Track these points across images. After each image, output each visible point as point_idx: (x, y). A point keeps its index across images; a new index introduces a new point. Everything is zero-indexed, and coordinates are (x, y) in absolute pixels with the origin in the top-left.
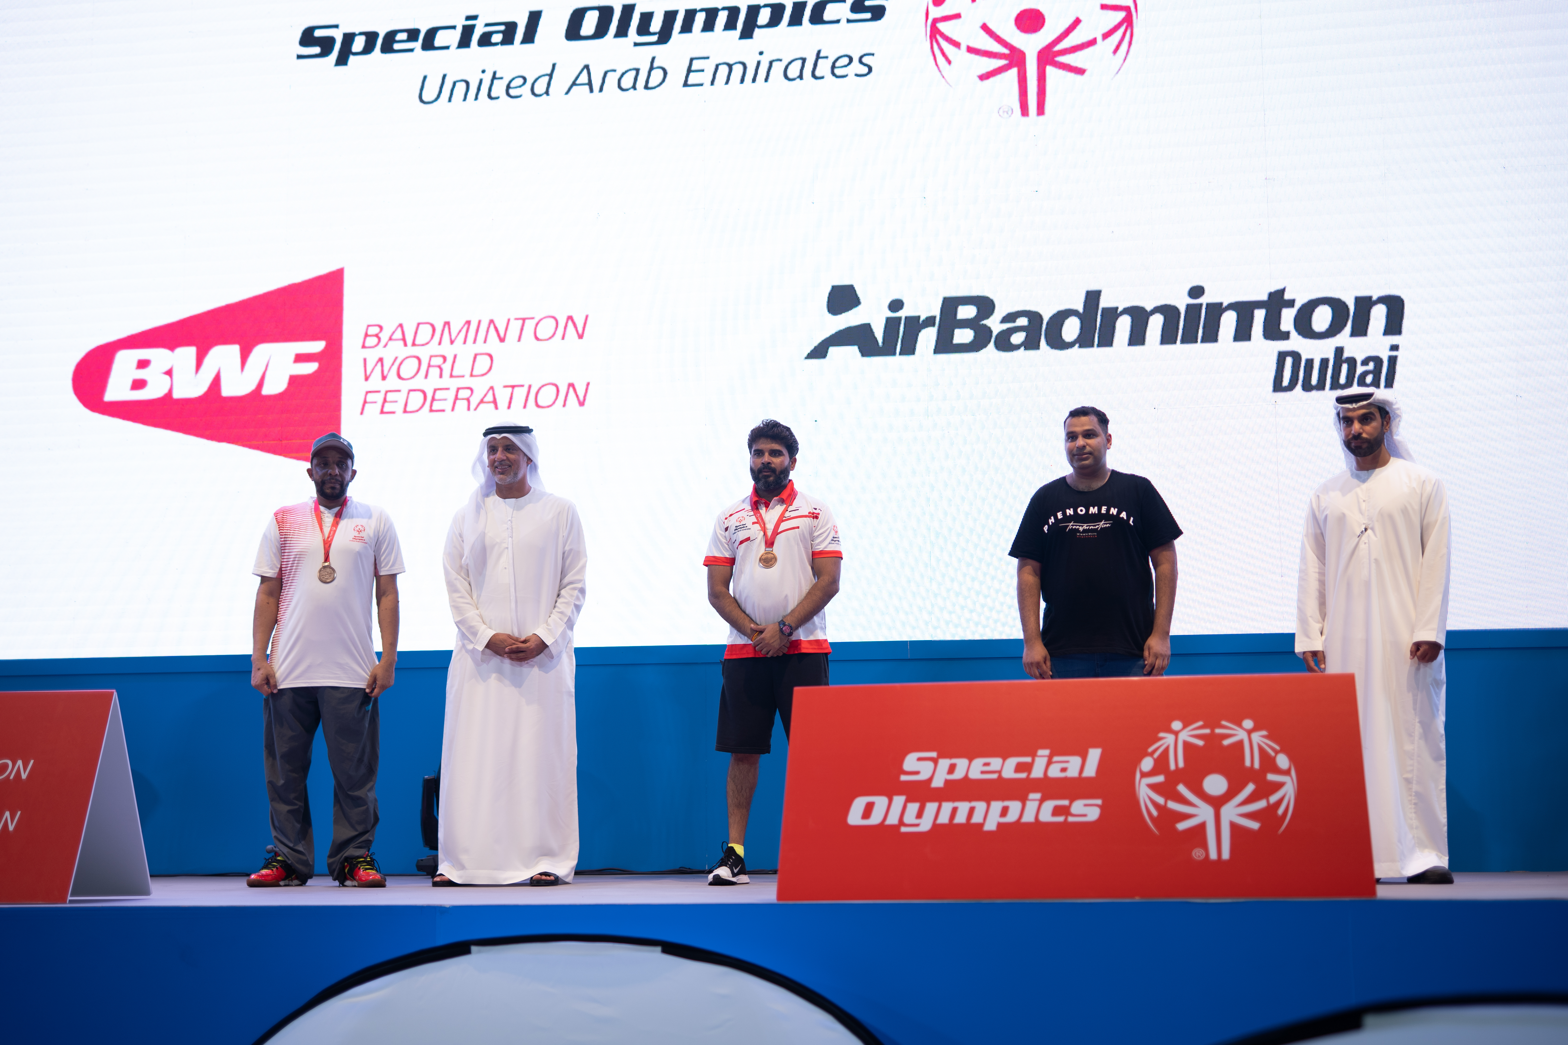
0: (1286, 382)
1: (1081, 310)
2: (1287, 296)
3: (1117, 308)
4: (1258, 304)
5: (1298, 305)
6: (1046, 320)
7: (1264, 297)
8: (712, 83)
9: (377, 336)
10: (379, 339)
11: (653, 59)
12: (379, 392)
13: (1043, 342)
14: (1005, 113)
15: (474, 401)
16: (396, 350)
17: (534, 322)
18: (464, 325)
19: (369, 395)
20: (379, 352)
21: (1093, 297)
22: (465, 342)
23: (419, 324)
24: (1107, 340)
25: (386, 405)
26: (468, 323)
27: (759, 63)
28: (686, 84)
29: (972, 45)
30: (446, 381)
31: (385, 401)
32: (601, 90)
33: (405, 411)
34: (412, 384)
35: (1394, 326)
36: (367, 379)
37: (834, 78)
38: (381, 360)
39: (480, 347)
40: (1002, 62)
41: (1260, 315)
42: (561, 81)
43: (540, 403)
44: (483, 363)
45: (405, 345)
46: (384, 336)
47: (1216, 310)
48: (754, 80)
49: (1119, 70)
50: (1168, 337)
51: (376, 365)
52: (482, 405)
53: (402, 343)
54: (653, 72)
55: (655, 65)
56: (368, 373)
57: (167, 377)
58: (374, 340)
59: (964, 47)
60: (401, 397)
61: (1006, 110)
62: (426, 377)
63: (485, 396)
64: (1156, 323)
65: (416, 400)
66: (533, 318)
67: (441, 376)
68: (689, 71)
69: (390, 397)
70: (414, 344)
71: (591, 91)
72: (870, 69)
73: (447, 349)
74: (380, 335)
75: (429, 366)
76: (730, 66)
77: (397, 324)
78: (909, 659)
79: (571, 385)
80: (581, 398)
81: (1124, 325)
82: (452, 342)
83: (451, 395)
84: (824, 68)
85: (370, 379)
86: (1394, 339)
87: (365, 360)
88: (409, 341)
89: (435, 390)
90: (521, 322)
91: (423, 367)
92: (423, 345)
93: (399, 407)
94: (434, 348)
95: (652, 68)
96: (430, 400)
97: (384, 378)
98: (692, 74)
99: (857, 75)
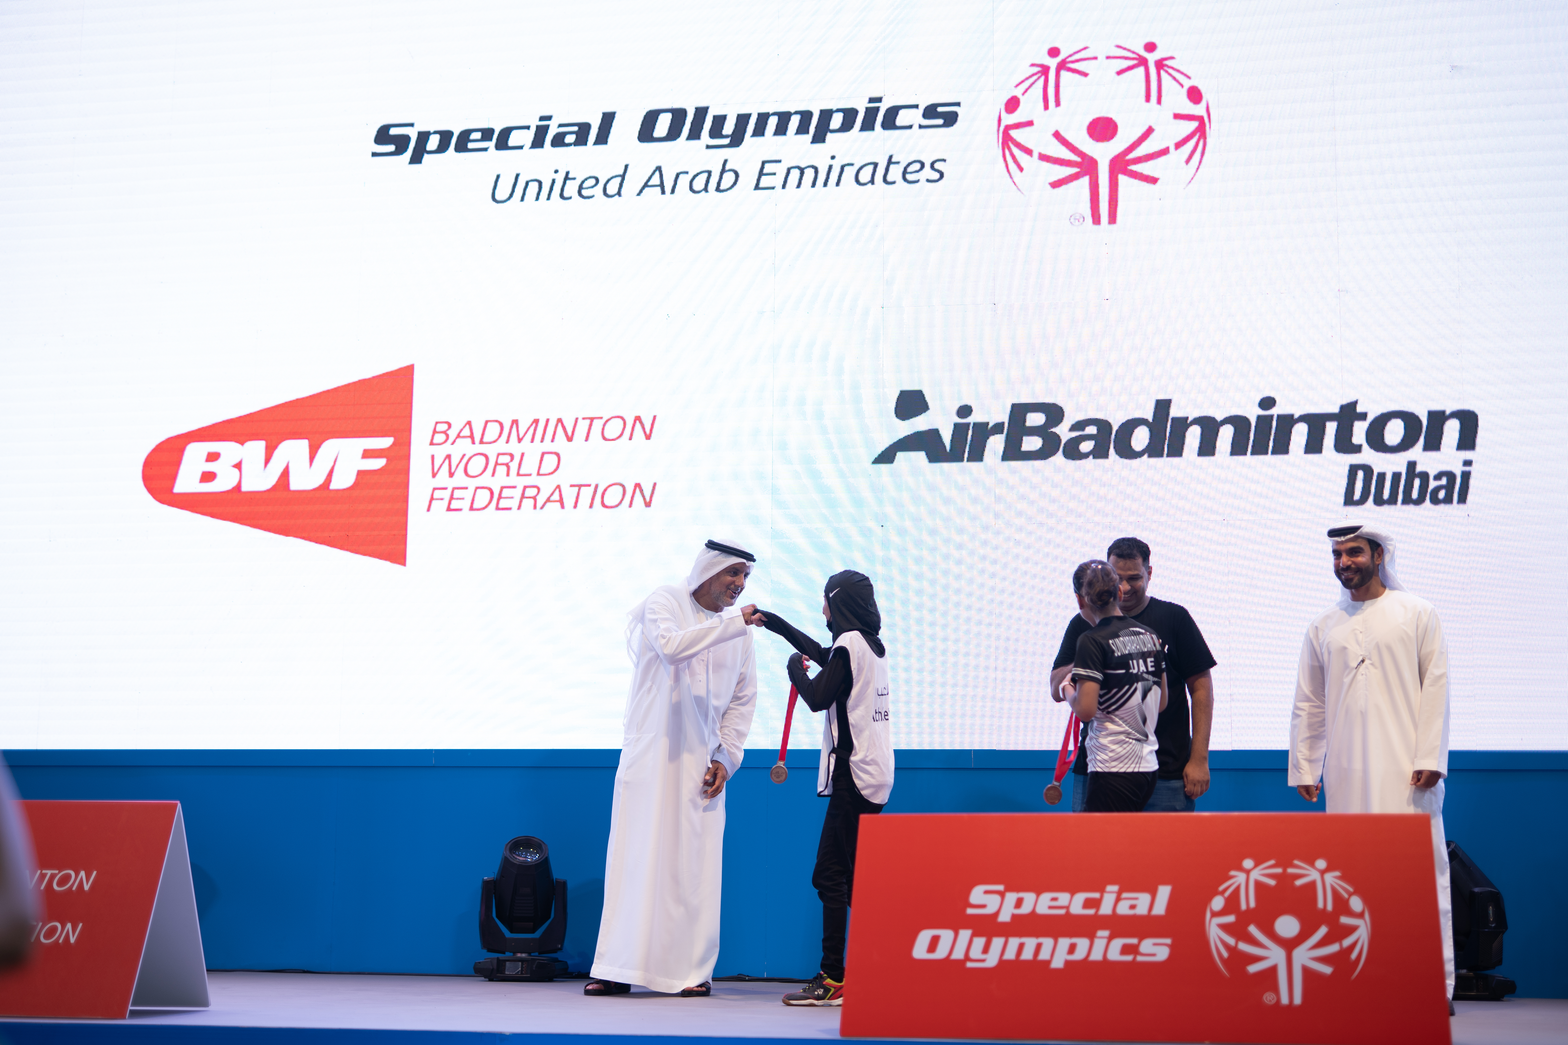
0: (1357, 495)
1: (1151, 420)
2: (1360, 409)
3: (1187, 418)
4: (1330, 417)
5: (1370, 418)
6: (1115, 428)
7: (1336, 410)
8: (784, 187)
9: (445, 432)
10: (447, 436)
11: (726, 161)
12: (446, 489)
13: (1112, 451)
14: (1077, 221)
15: (541, 500)
16: (464, 447)
17: (602, 421)
18: (532, 425)
19: (436, 492)
20: (447, 449)
21: (1163, 406)
22: (532, 441)
23: (487, 422)
24: (1177, 450)
25: (453, 502)
26: (536, 422)
27: (830, 167)
28: (757, 187)
29: (1044, 152)
30: (513, 480)
31: (452, 498)
32: (673, 192)
33: (472, 509)
34: (479, 482)
35: (1467, 441)
36: (434, 475)
37: (906, 184)
38: (449, 457)
39: (548, 446)
40: (1074, 170)
41: (1331, 428)
42: (633, 183)
43: (607, 503)
44: (550, 462)
45: (473, 443)
46: (452, 434)
47: (1287, 422)
48: (825, 184)
49: (1192, 179)
50: (1238, 448)
51: (443, 462)
52: (548, 504)
53: (469, 440)
54: (725, 175)
55: (727, 168)
56: (436, 470)
57: (236, 471)
58: (443, 437)
59: (1036, 155)
60: (468, 495)
61: (1078, 218)
62: (493, 475)
63: (552, 494)
64: (1226, 434)
65: (483, 497)
66: (601, 418)
67: (508, 475)
68: (761, 173)
69: (457, 494)
70: (481, 442)
71: (663, 192)
72: (942, 175)
73: (514, 447)
74: (448, 432)
75: (497, 464)
76: (802, 171)
77: (465, 422)
78: (973, 768)
79: (638, 485)
80: (648, 499)
81: (1193, 436)
82: (520, 440)
83: (517, 493)
84: (895, 173)
85: (438, 476)
86: (1467, 455)
87: (433, 457)
88: (477, 438)
89: (502, 488)
90: (588, 421)
91: (490, 465)
92: (490, 443)
93: (465, 504)
94: (501, 446)
95: (723, 171)
96: (496, 498)
97: (451, 475)
98: (763, 178)
99: (928, 181)
